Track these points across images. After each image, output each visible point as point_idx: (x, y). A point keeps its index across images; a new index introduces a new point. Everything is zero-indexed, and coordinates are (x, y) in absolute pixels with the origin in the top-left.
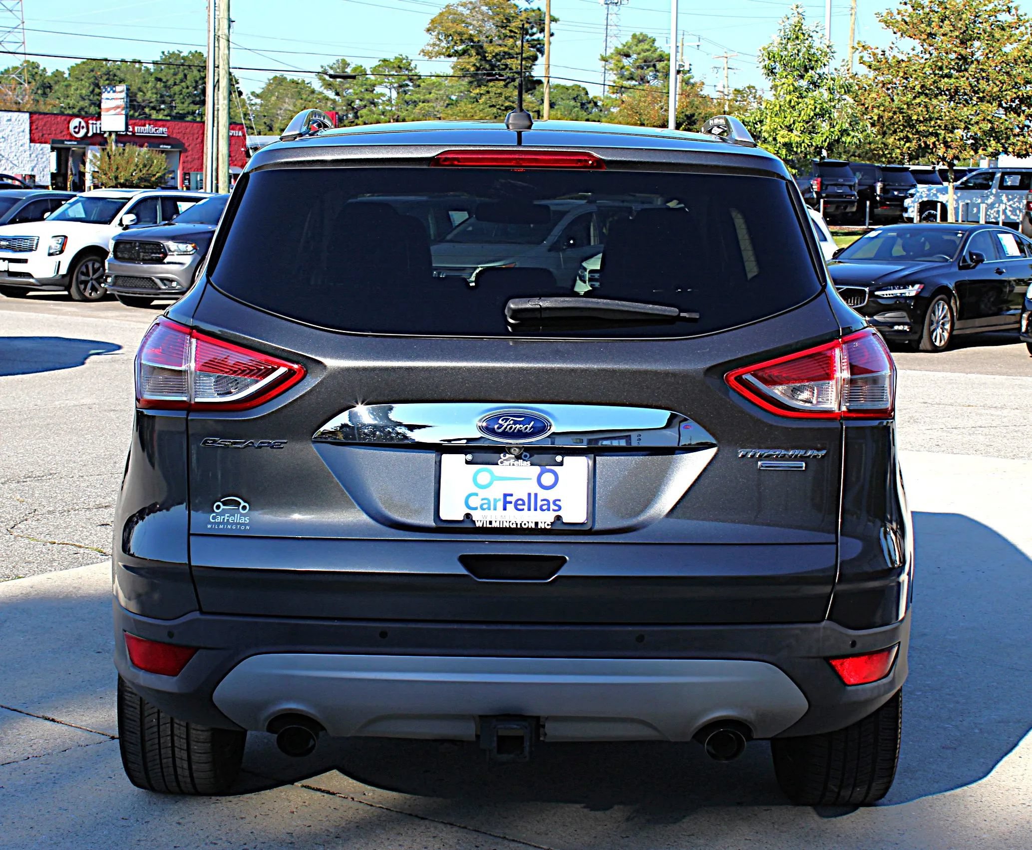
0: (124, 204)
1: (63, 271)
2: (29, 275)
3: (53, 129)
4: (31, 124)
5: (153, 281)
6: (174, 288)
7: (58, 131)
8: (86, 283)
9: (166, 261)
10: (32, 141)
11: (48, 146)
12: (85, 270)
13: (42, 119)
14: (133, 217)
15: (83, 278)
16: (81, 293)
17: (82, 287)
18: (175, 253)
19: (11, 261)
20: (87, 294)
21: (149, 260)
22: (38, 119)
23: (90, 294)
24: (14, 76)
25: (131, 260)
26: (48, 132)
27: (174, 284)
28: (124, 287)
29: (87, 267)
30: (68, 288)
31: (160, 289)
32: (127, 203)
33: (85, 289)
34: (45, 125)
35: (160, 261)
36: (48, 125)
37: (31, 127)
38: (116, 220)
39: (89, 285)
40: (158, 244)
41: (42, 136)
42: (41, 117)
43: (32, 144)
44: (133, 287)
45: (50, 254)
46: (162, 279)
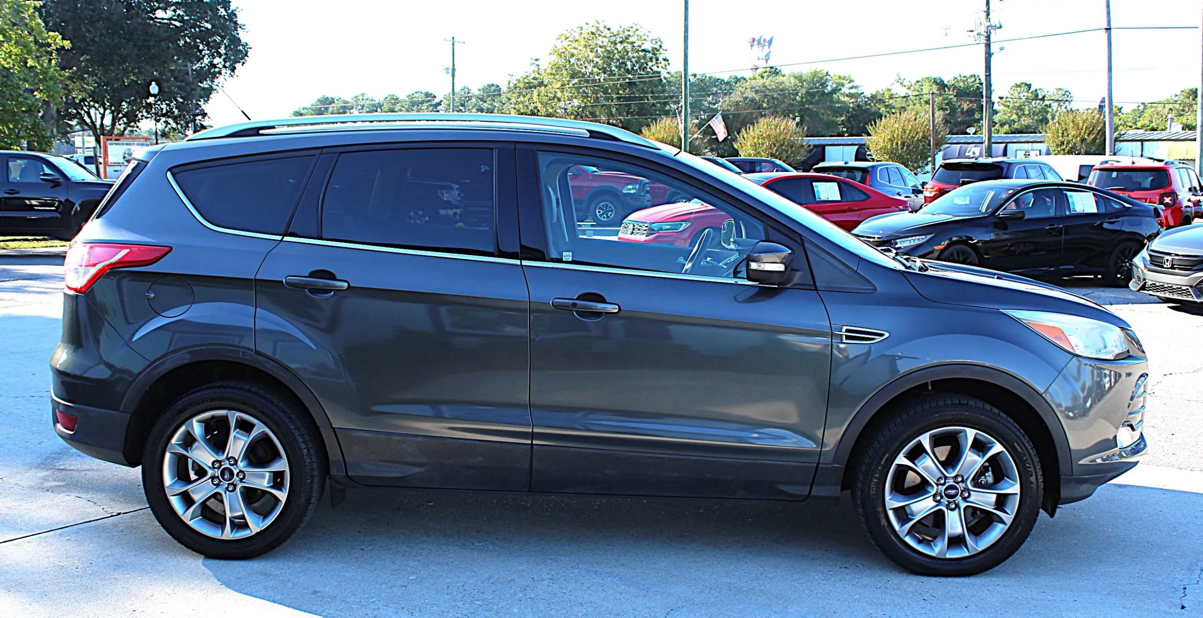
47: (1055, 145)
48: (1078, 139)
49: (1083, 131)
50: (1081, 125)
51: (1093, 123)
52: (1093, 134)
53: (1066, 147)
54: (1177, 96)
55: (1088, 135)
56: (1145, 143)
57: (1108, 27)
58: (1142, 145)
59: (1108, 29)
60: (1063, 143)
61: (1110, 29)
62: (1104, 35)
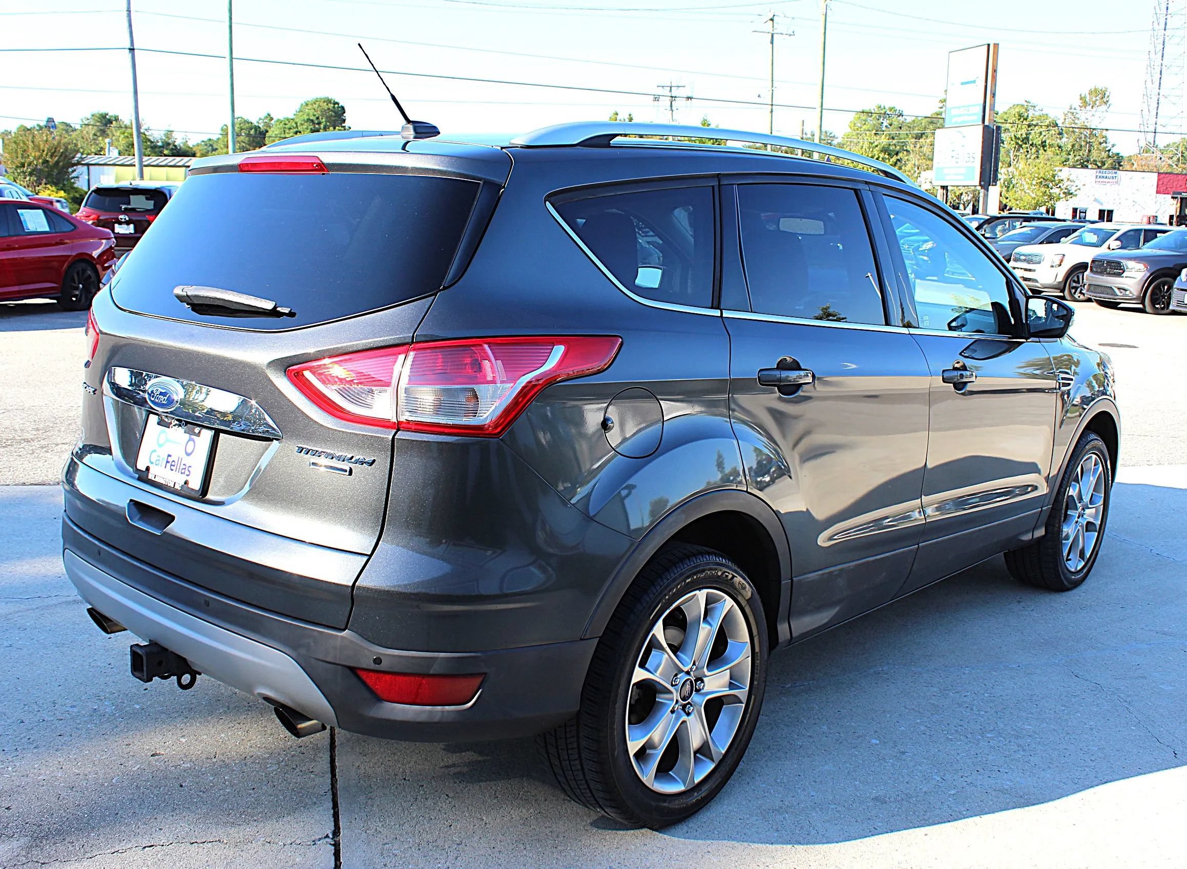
0: (1113, 234)
1: (1060, 278)
2: (1036, 281)
3: (1174, 184)
4: (1159, 180)
5: (1113, 289)
6: (1127, 295)
7: (1178, 186)
8: (1076, 288)
9: (1124, 275)
10: (1158, 192)
11: (1169, 196)
12: (1076, 279)
13: (1167, 177)
14: (1118, 243)
15: (1074, 285)
16: (1071, 295)
17: (1073, 291)
18: (1133, 270)
19: (1026, 270)
20: (1076, 296)
21: (1113, 274)
22: (1164, 177)
23: (1079, 297)
24: (1172, 149)
25: (1101, 273)
26: (1171, 186)
27: (1128, 293)
28: (1095, 293)
29: (1078, 277)
30: (1063, 291)
31: (1117, 296)
32: (1115, 233)
33: (1075, 293)
34: (1169, 181)
35: (1119, 275)
36: (1171, 181)
37: (1158, 183)
38: (1106, 245)
39: (1079, 290)
40: (1119, 263)
41: (1167, 188)
42: (1167, 175)
43: (1158, 195)
44: (1100, 293)
45: (1052, 266)
46: (1119, 289)
47: (14, 167)
48: (40, 161)
49: (45, 153)
50: (42, 147)
51: (54, 144)
52: (56, 156)
53: (27, 169)
54: (88, 119)
55: (52, 156)
56: (91, 168)
57: (132, 47)
58: (88, 169)
59: (132, 50)
60: (23, 165)
61: (134, 49)
62: (128, 55)
